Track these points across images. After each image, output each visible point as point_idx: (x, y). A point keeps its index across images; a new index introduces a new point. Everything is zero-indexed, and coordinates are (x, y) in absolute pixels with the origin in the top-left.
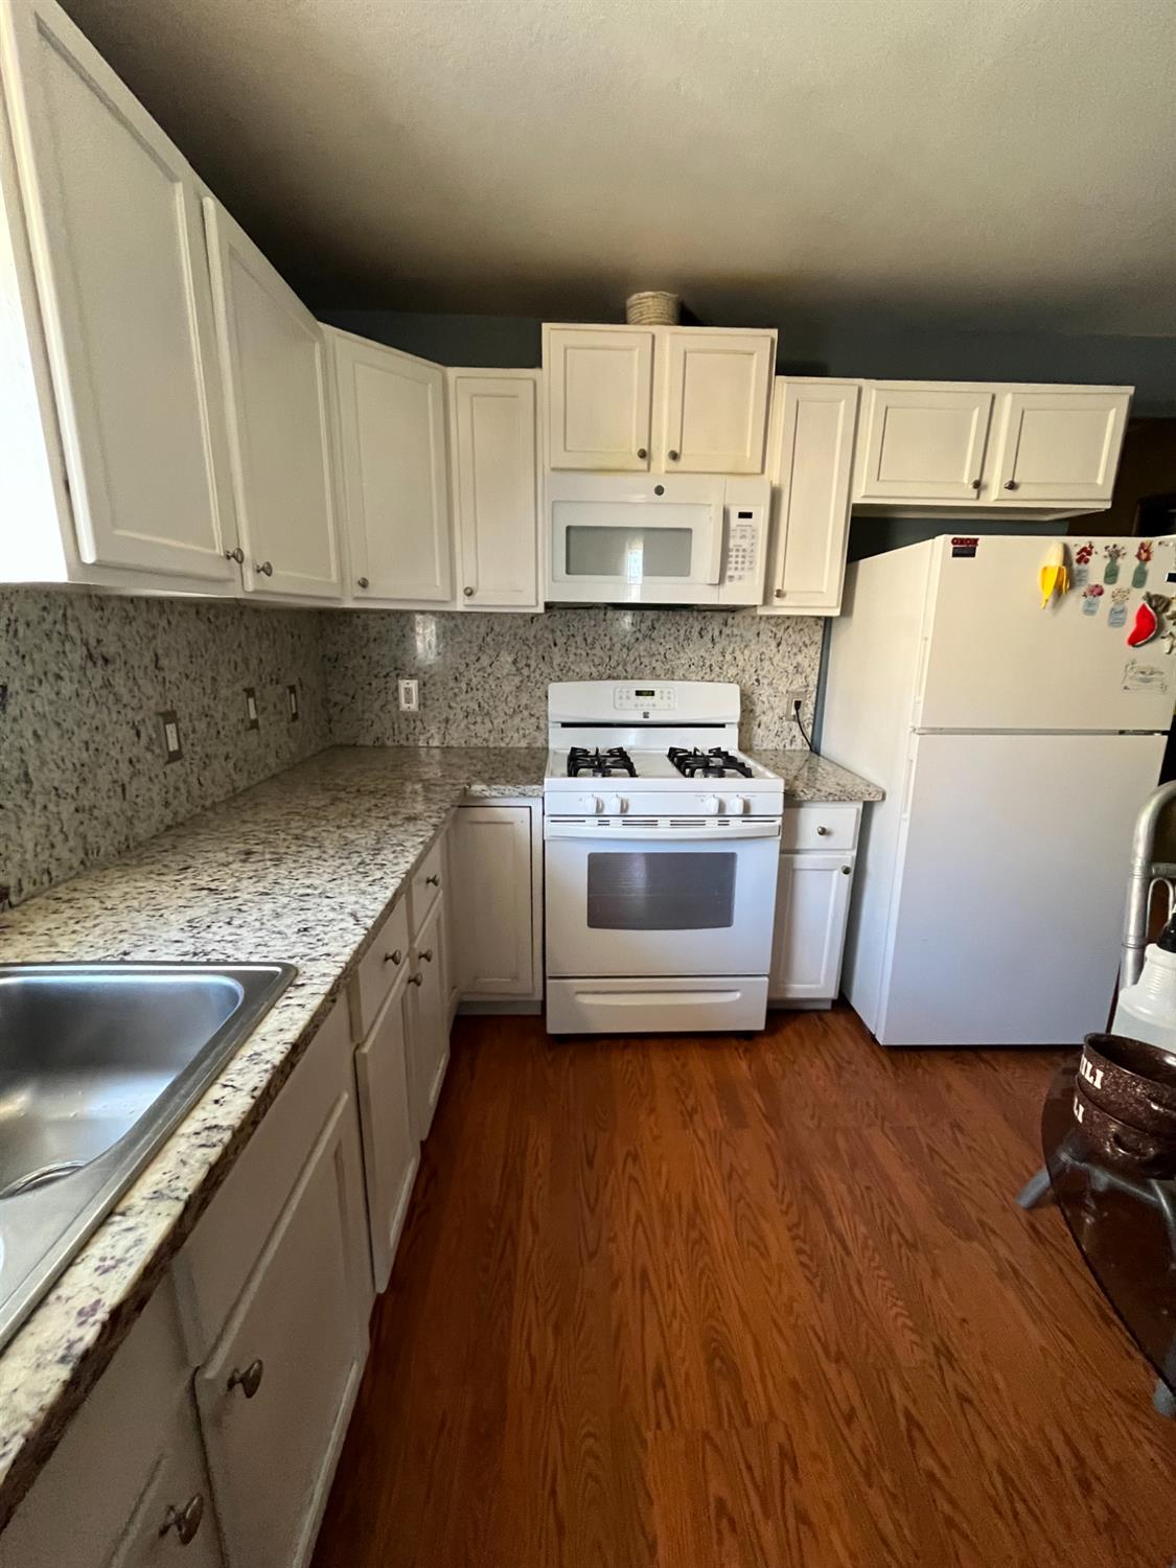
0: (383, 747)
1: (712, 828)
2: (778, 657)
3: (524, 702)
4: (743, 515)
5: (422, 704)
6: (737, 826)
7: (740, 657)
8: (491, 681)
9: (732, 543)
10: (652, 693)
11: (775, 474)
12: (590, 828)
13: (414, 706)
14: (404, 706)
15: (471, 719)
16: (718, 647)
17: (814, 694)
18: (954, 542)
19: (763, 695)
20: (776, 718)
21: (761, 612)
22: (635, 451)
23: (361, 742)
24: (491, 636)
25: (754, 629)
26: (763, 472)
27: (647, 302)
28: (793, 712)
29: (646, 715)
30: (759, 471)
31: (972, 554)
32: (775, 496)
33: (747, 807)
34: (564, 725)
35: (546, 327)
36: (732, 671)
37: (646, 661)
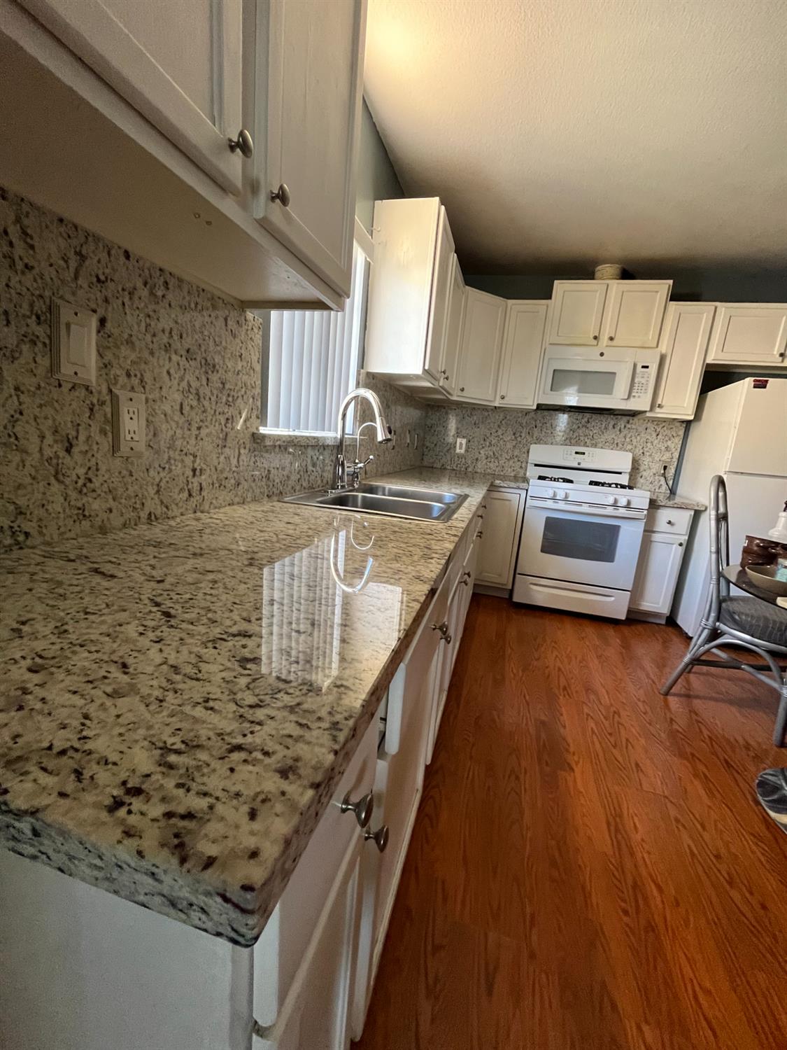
0: (445, 469)
1: (610, 511)
2: (656, 441)
3: (515, 454)
4: (643, 367)
5: (467, 451)
6: (622, 512)
7: (634, 441)
8: (501, 442)
9: (636, 380)
10: (584, 454)
11: (663, 348)
12: (550, 504)
13: (463, 451)
14: (458, 451)
15: (489, 460)
16: (622, 435)
17: (676, 463)
18: (755, 381)
19: (645, 461)
20: (652, 474)
21: (648, 414)
22: (592, 336)
23: (435, 466)
24: (505, 421)
25: (644, 426)
26: (657, 346)
27: (606, 269)
28: (662, 472)
29: (579, 464)
30: (655, 345)
31: (765, 387)
32: (663, 359)
33: (629, 503)
34: (536, 465)
35: (556, 282)
36: (629, 447)
37: (582, 438)
